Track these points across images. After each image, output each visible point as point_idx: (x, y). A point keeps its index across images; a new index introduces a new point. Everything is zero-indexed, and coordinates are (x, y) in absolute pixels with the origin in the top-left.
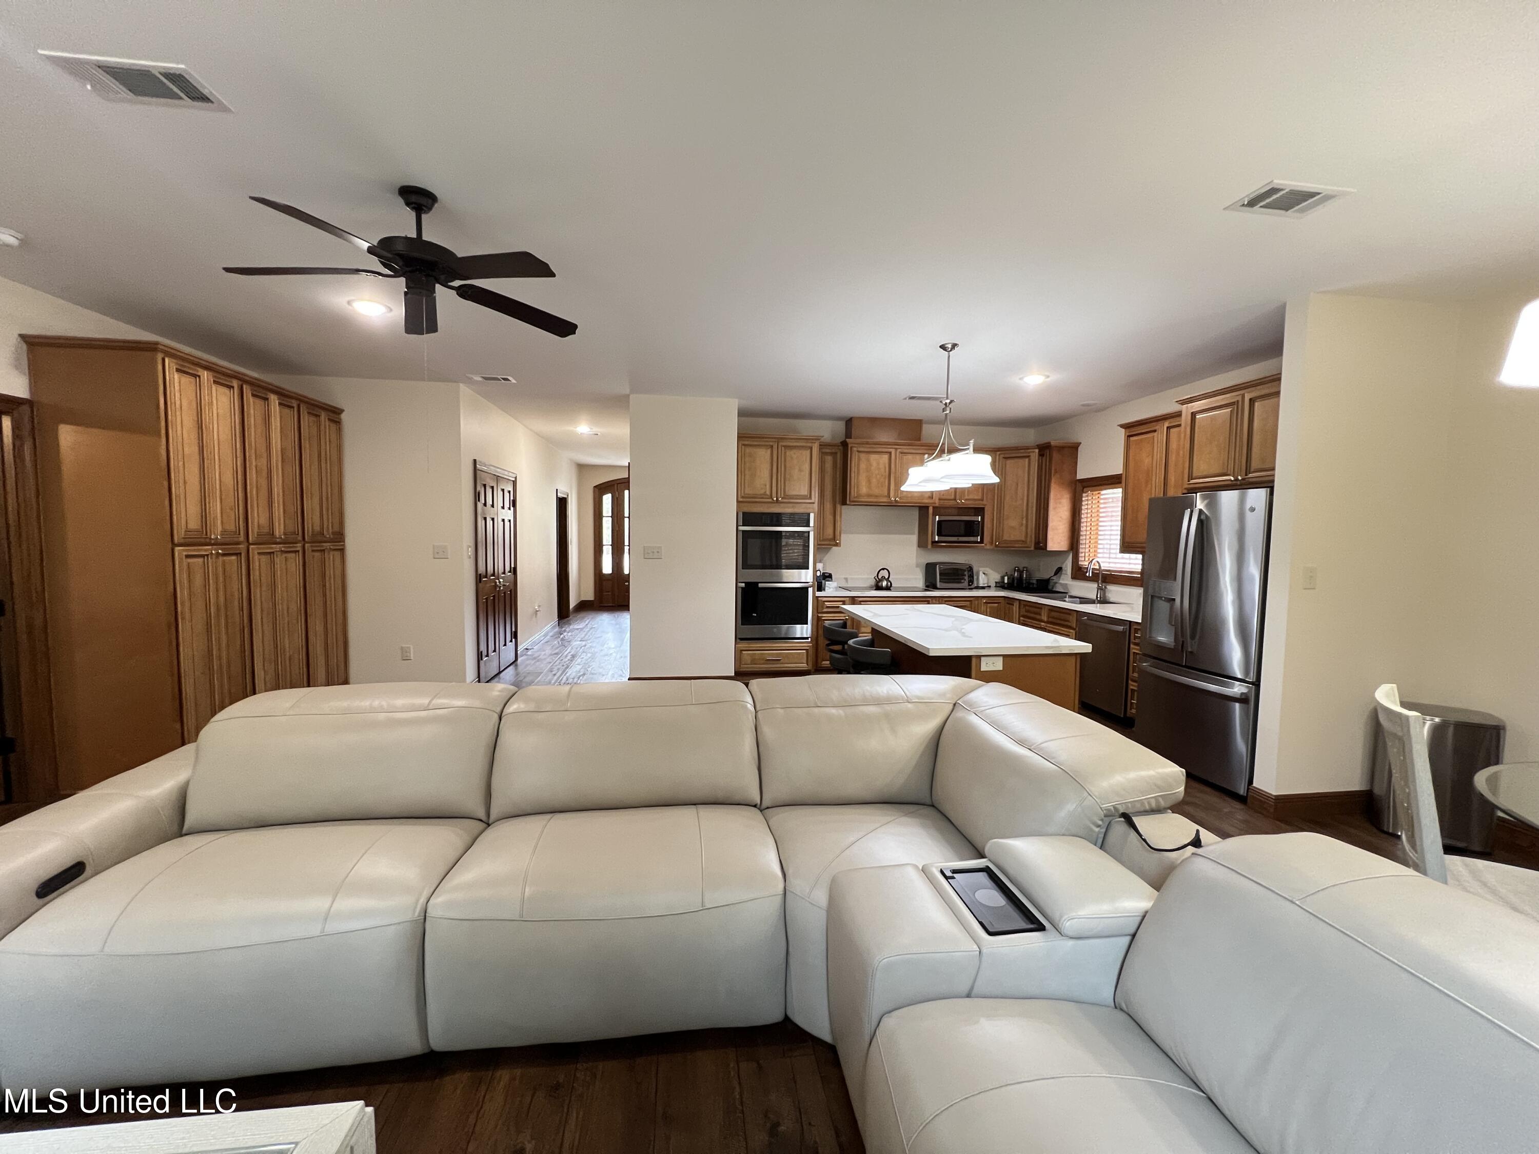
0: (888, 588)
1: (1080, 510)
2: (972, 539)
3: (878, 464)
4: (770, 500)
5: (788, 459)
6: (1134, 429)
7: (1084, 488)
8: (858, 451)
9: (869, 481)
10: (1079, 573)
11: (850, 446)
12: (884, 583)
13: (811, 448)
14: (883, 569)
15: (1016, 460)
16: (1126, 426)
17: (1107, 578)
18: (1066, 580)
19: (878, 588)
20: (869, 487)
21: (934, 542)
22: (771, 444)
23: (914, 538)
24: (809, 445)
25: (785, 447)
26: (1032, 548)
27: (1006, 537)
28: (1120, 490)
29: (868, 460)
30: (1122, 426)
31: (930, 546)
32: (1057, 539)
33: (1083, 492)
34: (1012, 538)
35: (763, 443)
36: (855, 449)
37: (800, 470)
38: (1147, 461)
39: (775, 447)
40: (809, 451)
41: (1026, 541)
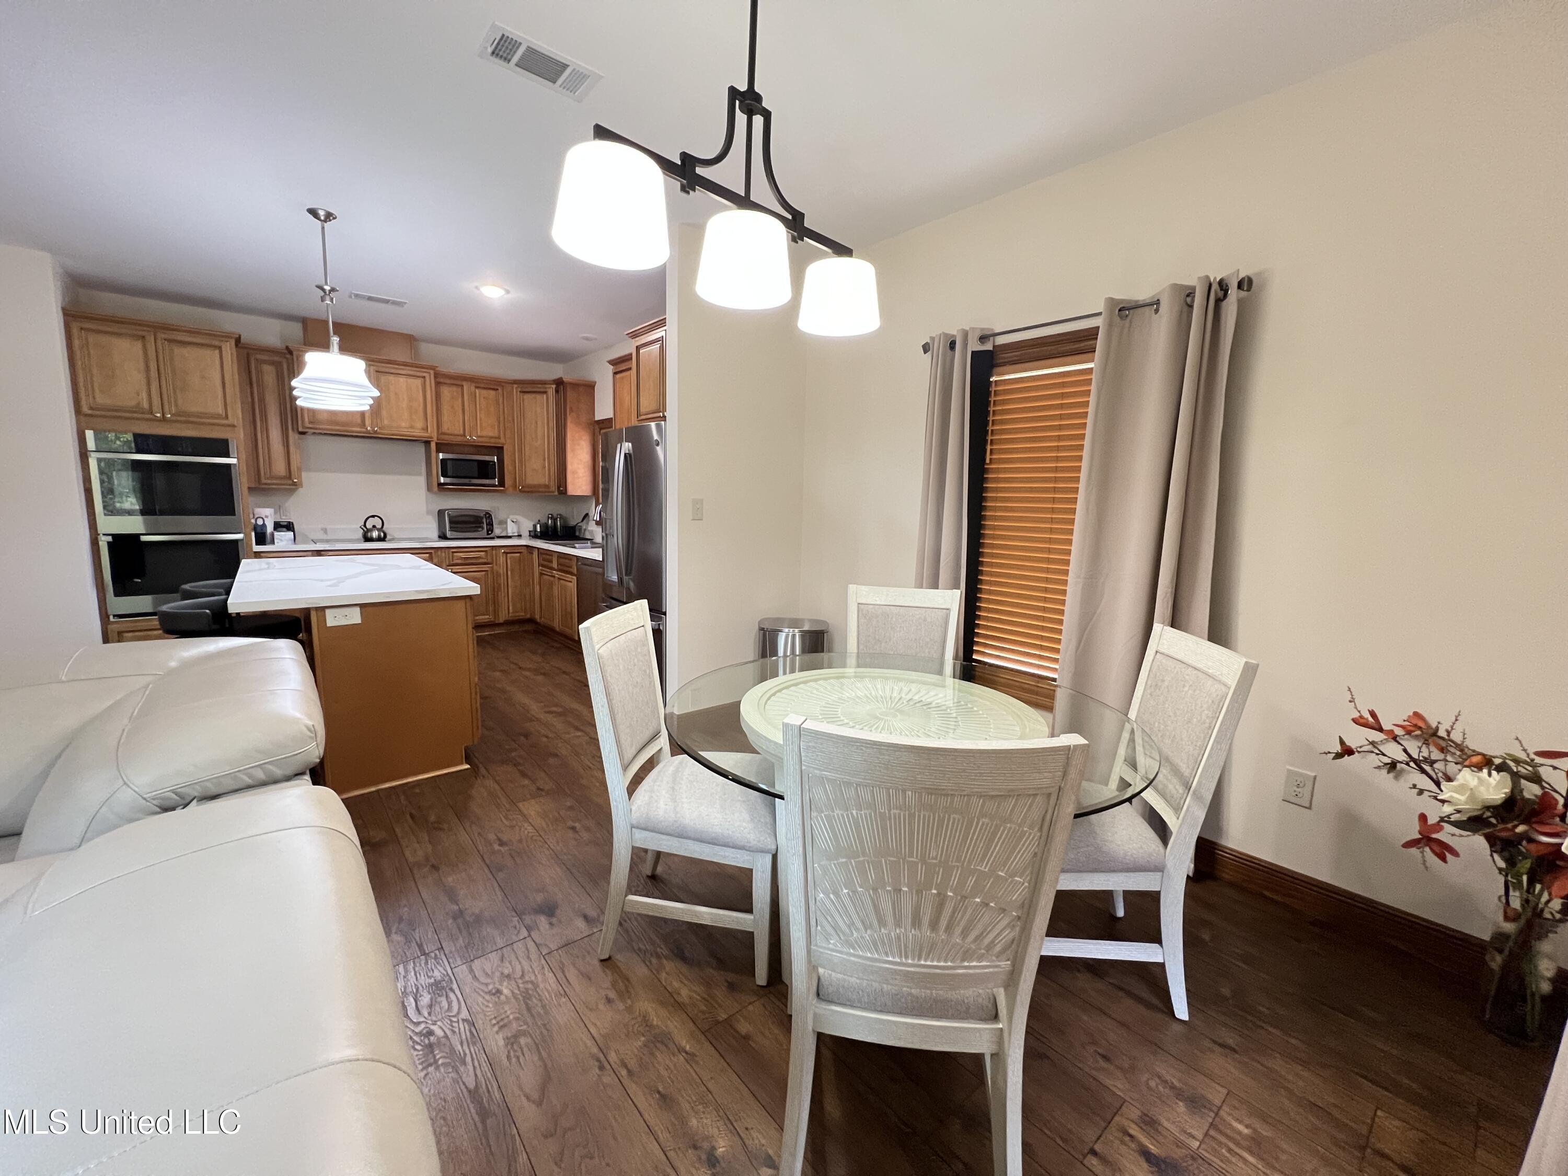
0: (380, 539)
2: (488, 482)
4: (149, 416)
5: (180, 359)
6: (617, 367)
7: (600, 430)
11: (295, 354)
12: (375, 534)
13: (223, 349)
14: (373, 516)
15: (533, 395)
16: (612, 363)
19: (367, 539)
21: (440, 484)
22: (142, 333)
23: (421, 480)
24: (218, 343)
25: (169, 340)
26: (556, 493)
27: (529, 481)
30: (609, 362)
31: (437, 489)
32: (578, 484)
34: (537, 481)
35: (125, 331)
37: (203, 378)
39: (151, 338)
40: (217, 351)
41: (549, 485)
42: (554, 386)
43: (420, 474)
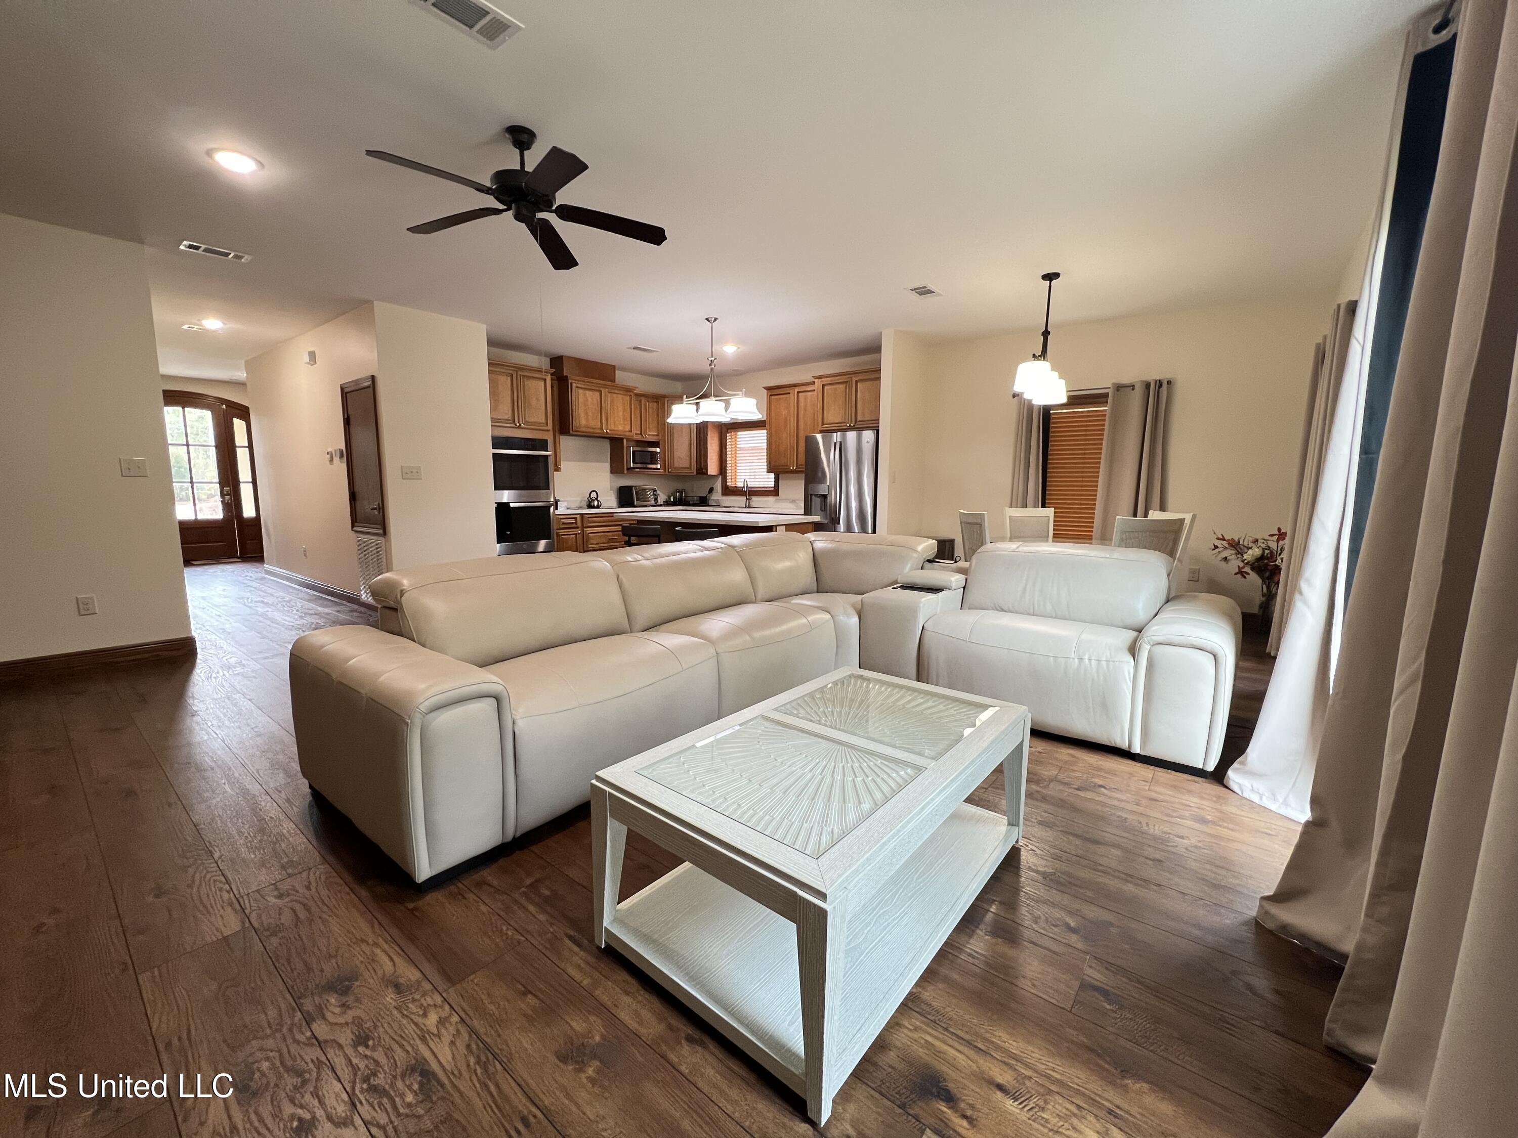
0: (598, 507)
1: (726, 445)
2: (654, 466)
3: (592, 399)
4: (513, 425)
5: (526, 388)
6: (774, 391)
7: (728, 429)
8: (577, 387)
9: (587, 414)
10: (728, 491)
11: (570, 381)
12: (596, 503)
13: (545, 380)
14: (593, 491)
16: (768, 389)
17: (751, 493)
18: (717, 496)
19: (590, 506)
20: (587, 420)
21: (629, 469)
22: (511, 372)
23: (607, 466)
24: (544, 377)
25: (524, 376)
26: (695, 474)
27: (676, 465)
28: (765, 431)
29: (585, 395)
30: (765, 388)
31: (626, 472)
32: (712, 468)
33: (727, 433)
34: (681, 466)
35: (503, 371)
36: (574, 385)
37: (538, 400)
38: (784, 413)
39: (514, 376)
40: (543, 383)
41: (690, 468)
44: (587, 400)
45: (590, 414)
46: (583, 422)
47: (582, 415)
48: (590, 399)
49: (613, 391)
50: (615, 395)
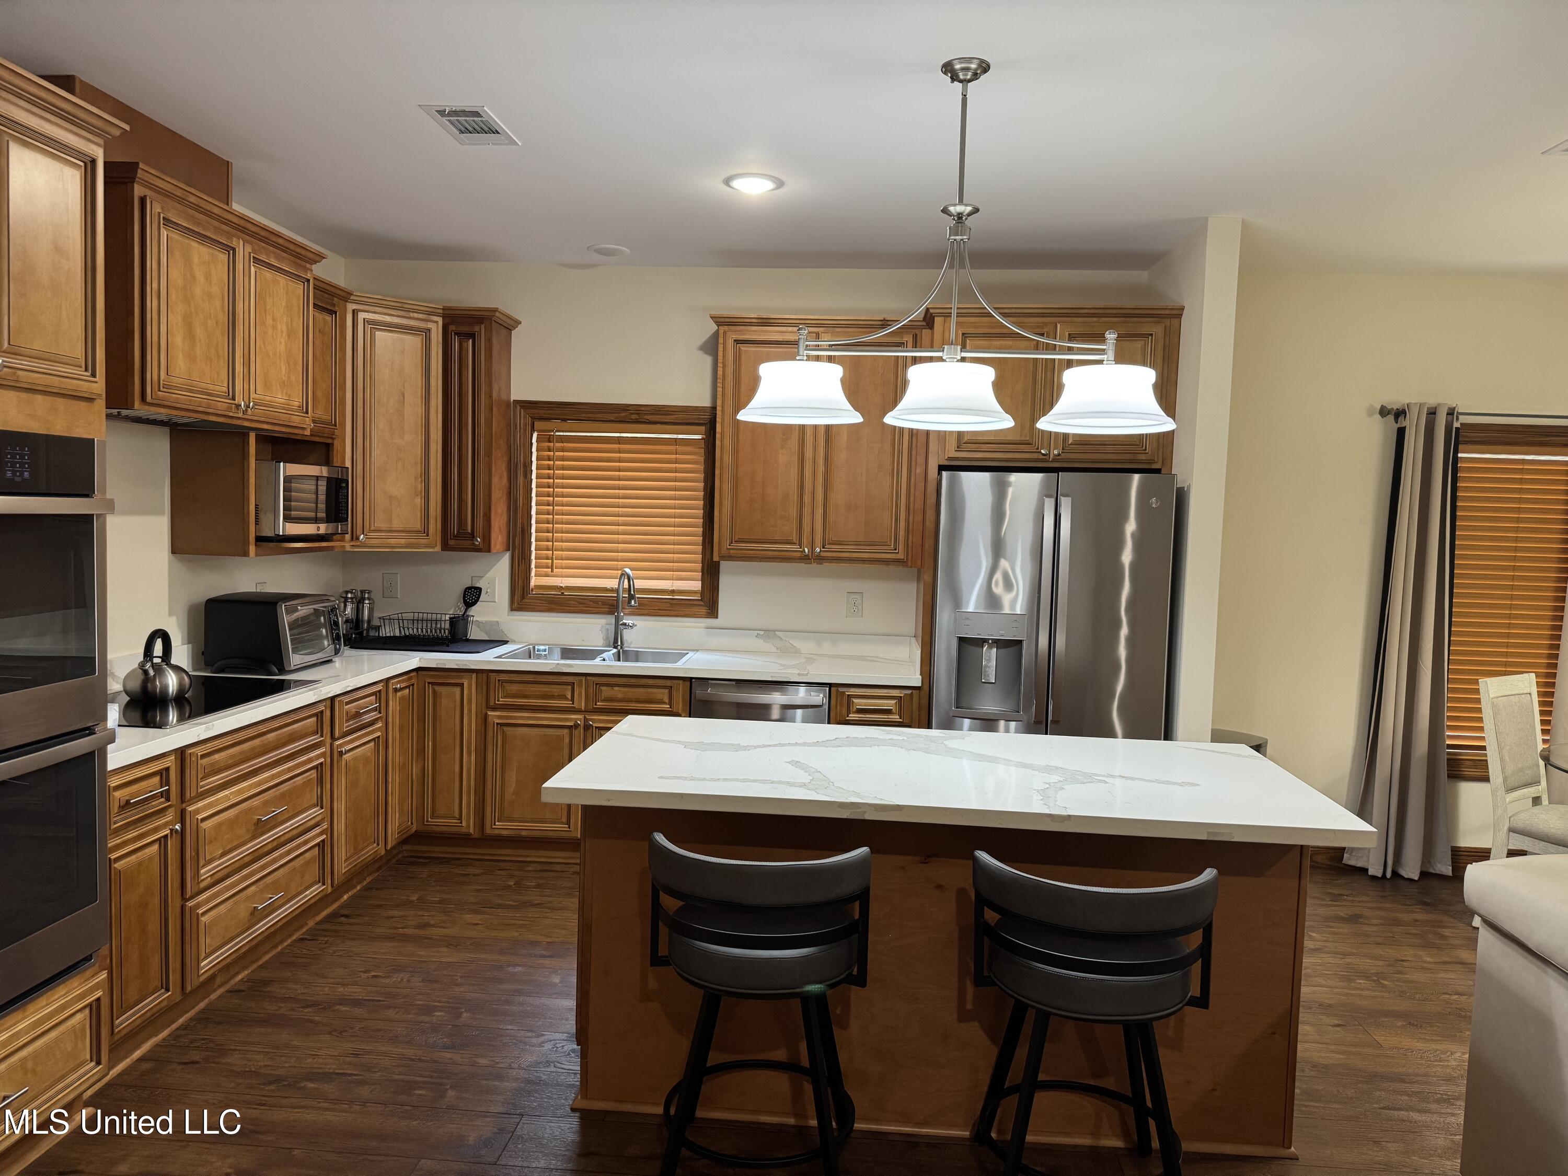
6: (748, 330)
8: (155, 214)
9: (188, 335)
10: (532, 600)
11: (138, 191)
14: (158, 633)
15: (397, 334)
18: (492, 614)
20: (189, 359)
21: (260, 540)
26: (438, 548)
27: (380, 523)
31: (252, 549)
32: (496, 529)
33: (531, 431)
34: (396, 524)
36: (153, 209)
41: (426, 531)
42: (440, 320)
43: (163, 514)
44: (193, 278)
45: (199, 332)
46: (181, 365)
47: (178, 340)
48: (200, 277)
49: (263, 257)
50: (268, 274)
